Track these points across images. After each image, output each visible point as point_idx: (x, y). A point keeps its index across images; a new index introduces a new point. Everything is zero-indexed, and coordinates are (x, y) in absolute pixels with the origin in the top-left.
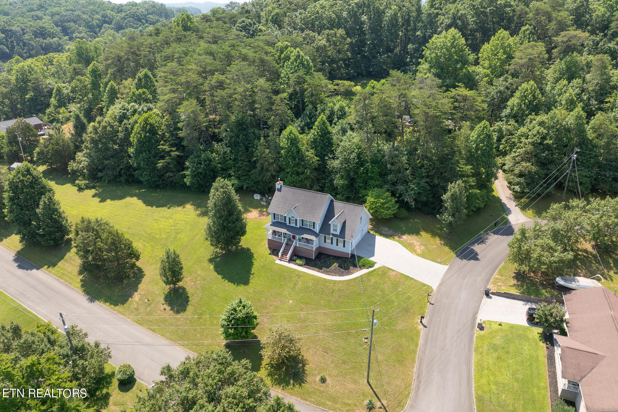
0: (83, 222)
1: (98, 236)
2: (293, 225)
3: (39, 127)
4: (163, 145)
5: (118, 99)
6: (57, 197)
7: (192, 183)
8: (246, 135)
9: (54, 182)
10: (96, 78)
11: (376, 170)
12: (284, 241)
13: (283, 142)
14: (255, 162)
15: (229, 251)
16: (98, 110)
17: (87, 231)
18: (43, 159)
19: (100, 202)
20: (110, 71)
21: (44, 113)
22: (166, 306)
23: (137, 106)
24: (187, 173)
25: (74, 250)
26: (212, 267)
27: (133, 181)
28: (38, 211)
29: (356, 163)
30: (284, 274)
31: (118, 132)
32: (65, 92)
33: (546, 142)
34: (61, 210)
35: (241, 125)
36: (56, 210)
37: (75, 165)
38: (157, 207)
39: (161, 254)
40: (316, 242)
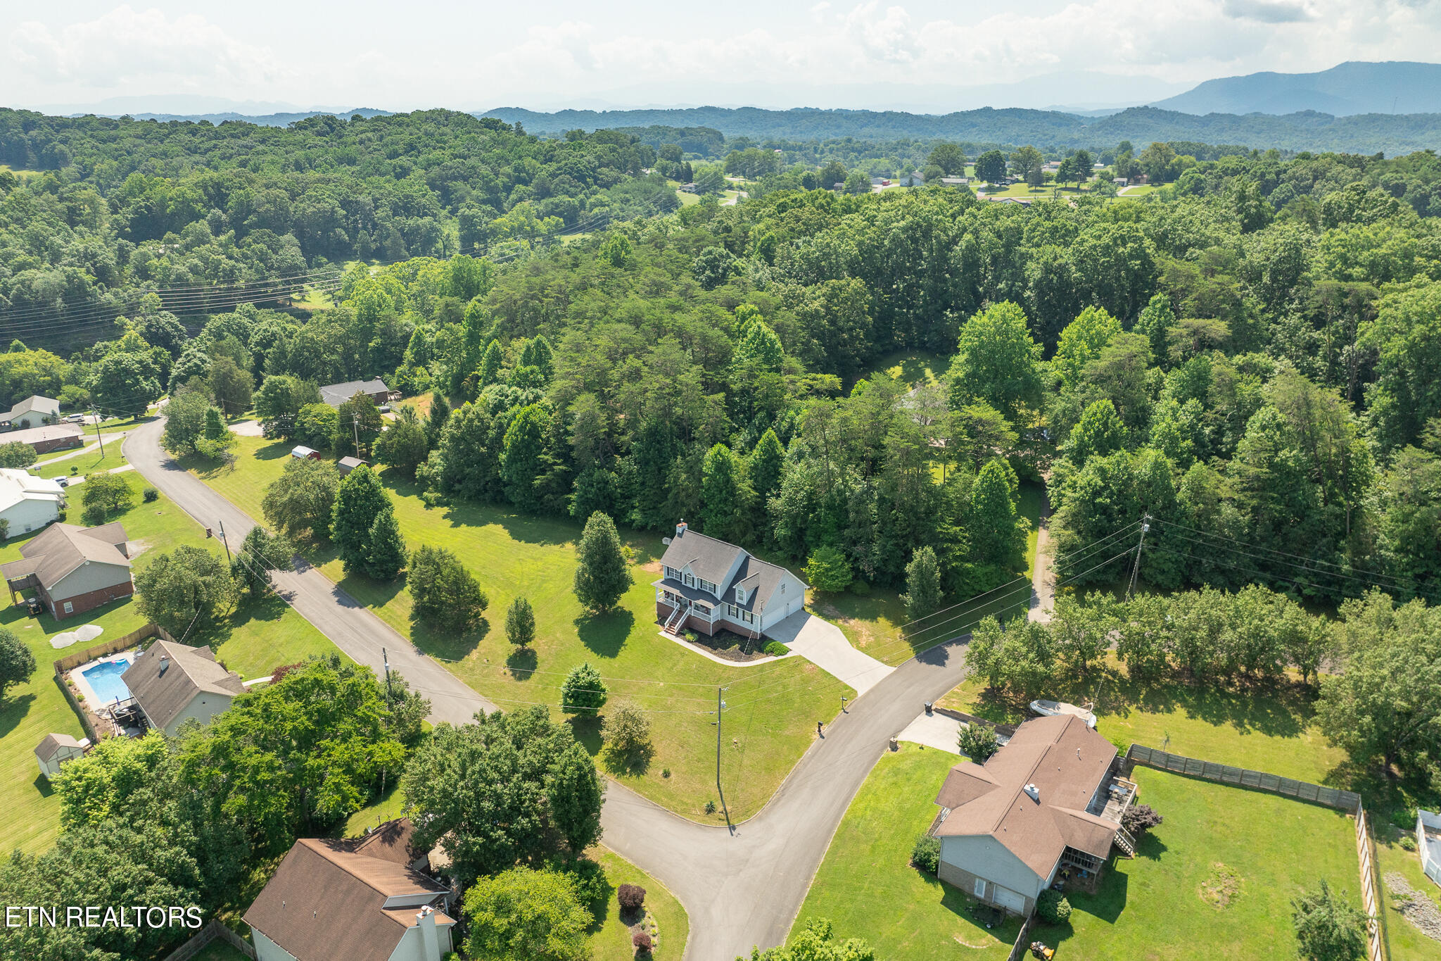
0: (423, 551)
1: (438, 571)
2: (690, 585)
3: (381, 398)
4: (546, 454)
5: (502, 367)
6: (395, 516)
7: (576, 512)
8: (659, 451)
9: (394, 491)
10: (475, 328)
11: (831, 519)
12: (677, 607)
13: (707, 466)
14: (668, 490)
15: (604, 612)
16: (472, 379)
17: (427, 564)
18: (383, 455)
19: (453, 526)
20: (497, 321)
21: (393, 373)
22: (507, 670)
23: (520, 392)
24: (573, 497)
25: (409, 587)
26: (576, 630)
27: (502, 500)
28: (370, 531)
29: (804, 507)
30: (665, 651)
31: (488, 428)
32: (429, 340)
33: (1098, 500)
34: (399, 533)
35: (654, 435)
36: (393, 532)
37: (425, 468)
38: (527, 542)
39: (511, 603)
40: (715, 614)
